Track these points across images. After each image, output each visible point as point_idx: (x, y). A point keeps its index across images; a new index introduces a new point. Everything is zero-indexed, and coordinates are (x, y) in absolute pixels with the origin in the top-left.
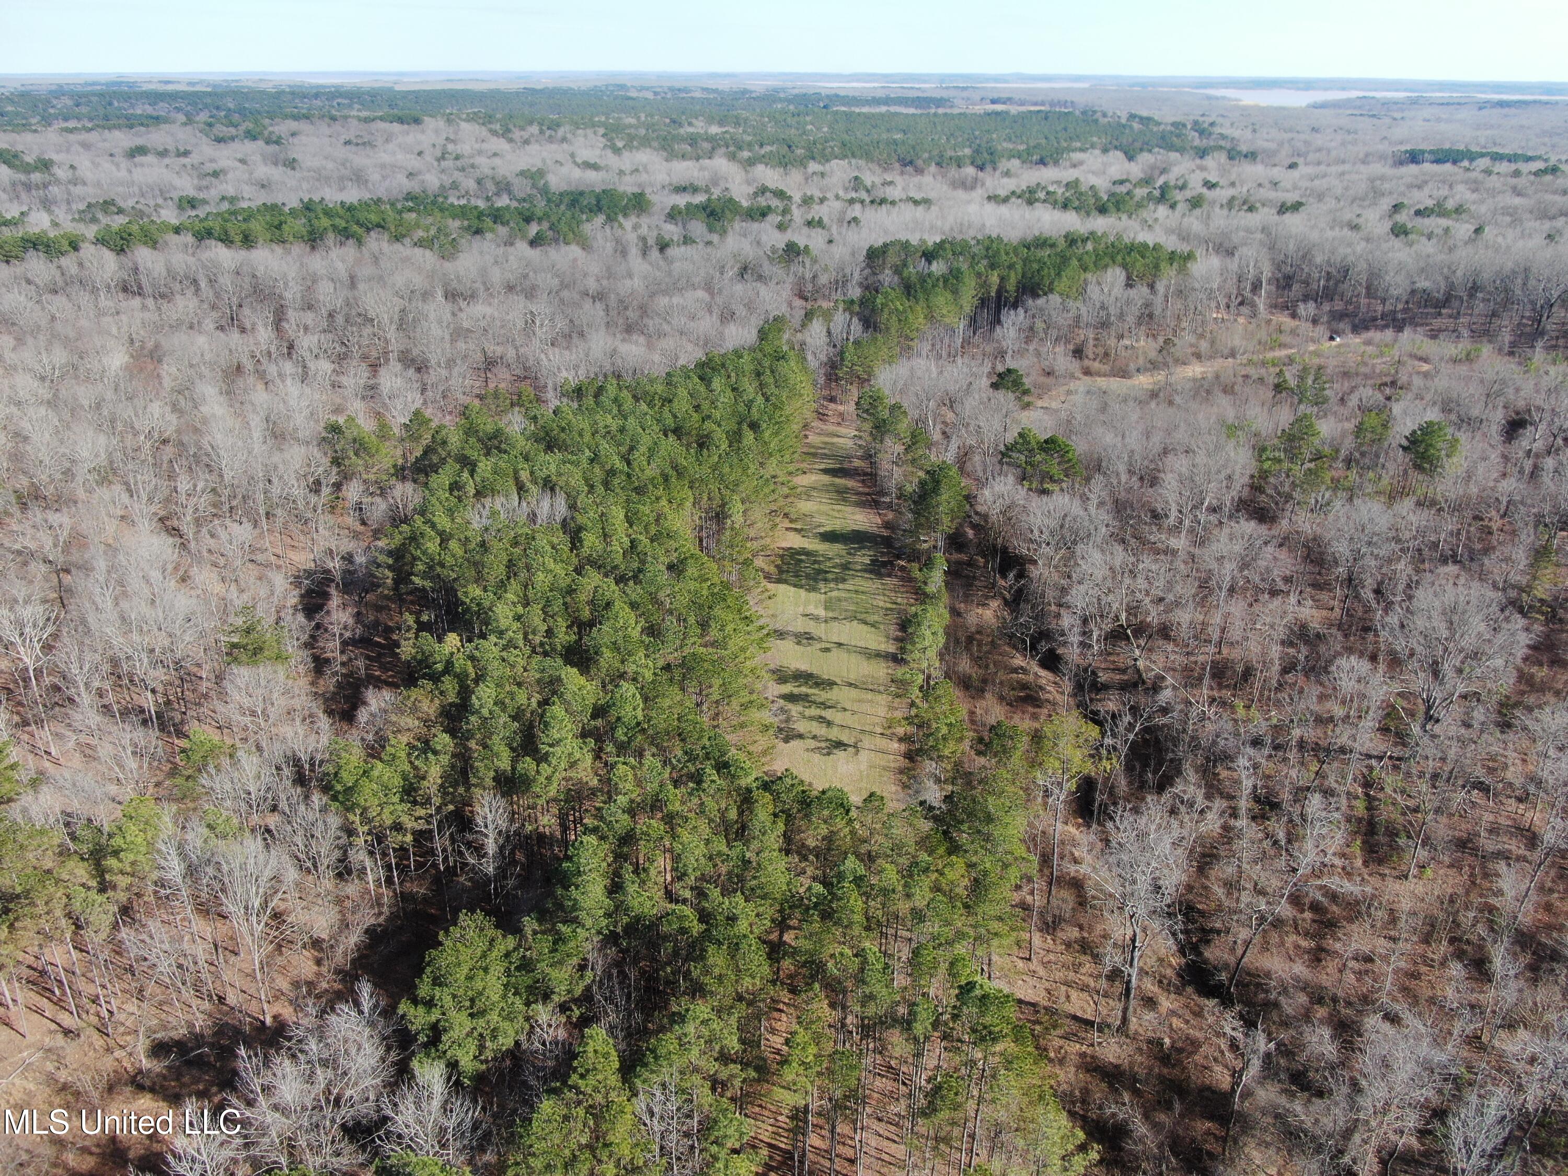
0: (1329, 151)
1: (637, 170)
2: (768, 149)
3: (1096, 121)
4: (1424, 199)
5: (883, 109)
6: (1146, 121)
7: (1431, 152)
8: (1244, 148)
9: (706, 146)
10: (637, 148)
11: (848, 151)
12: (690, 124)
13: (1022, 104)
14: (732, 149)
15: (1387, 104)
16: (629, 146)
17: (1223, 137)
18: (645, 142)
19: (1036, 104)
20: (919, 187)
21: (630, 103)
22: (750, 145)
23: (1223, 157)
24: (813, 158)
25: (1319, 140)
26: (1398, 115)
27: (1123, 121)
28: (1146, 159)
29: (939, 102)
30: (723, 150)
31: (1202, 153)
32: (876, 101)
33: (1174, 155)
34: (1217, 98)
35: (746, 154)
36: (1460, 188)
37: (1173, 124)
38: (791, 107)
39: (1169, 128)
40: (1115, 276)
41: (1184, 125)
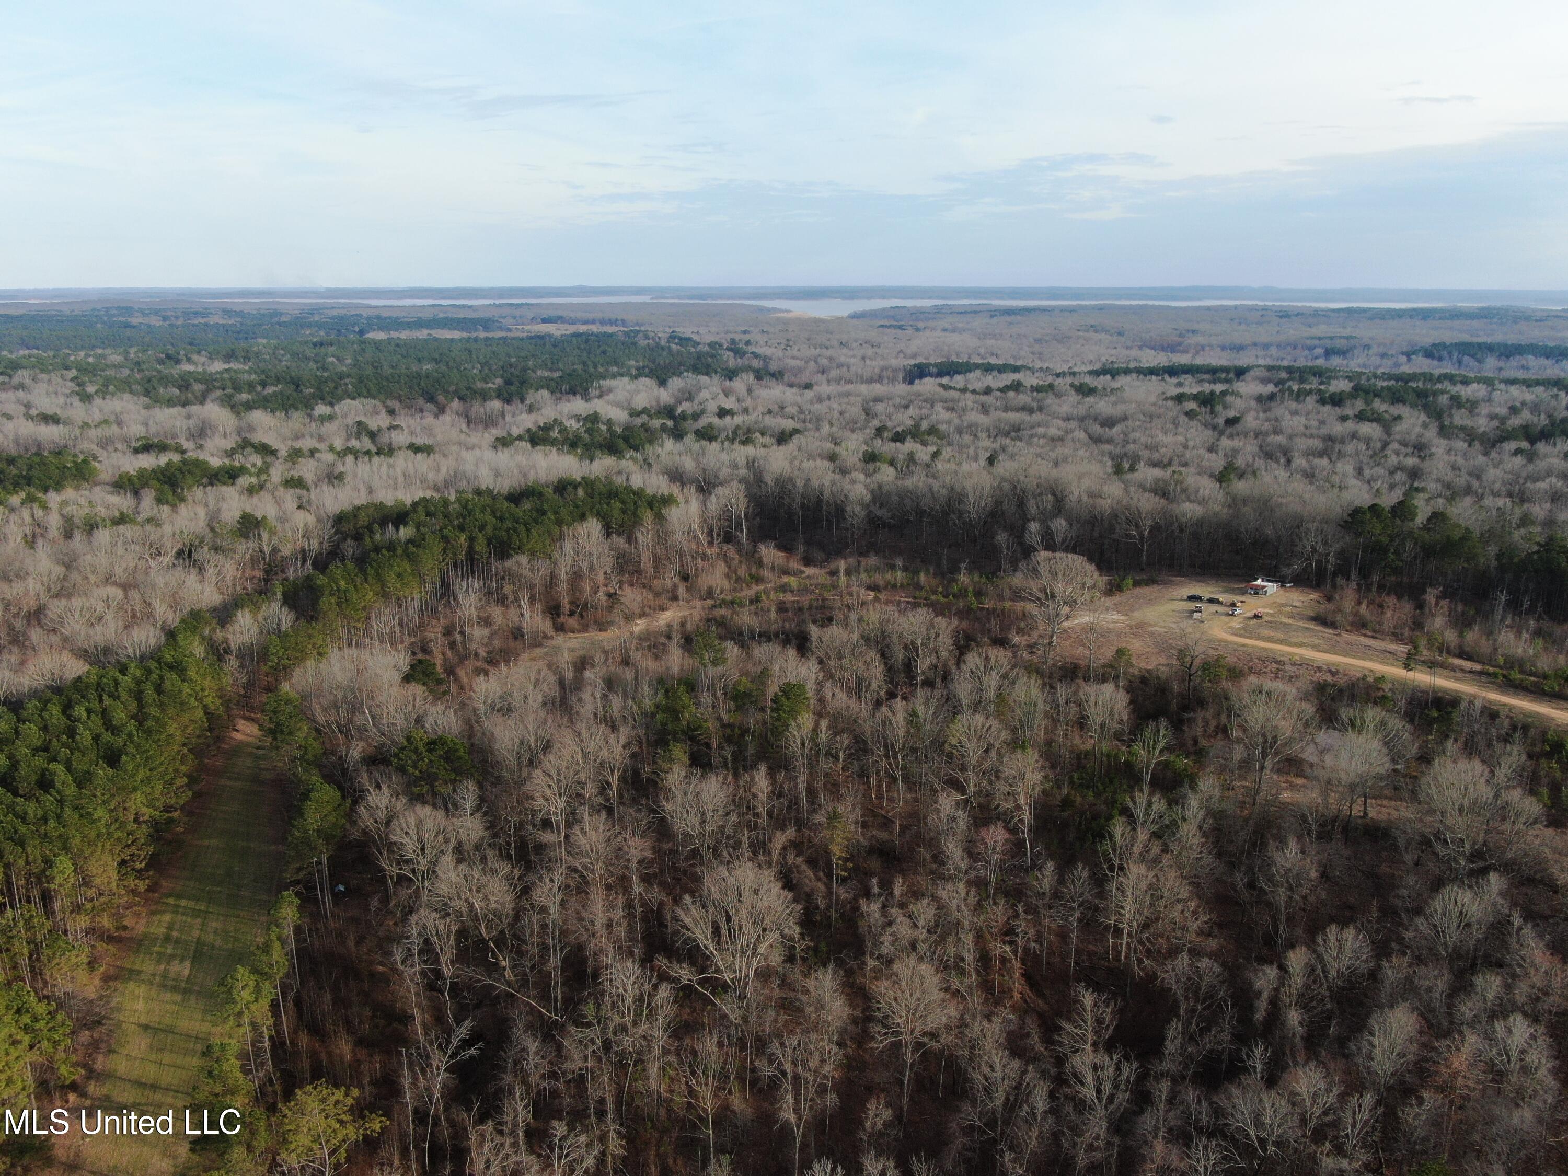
0: (848, 367)
1: (106, 422)
2: (270, 390)
3: (634, 344)
4: (903, 420)
5: (423, 334)
6: (684, 341)
7: (936, 365)
8: (773, 367)
9: (198, 387)
10: (113, 394)
11: (362, 389)
12: (189, 360)
13: (572, 322)
14: (229, 391)
15: (918, 314)
16: (103, 393)
17: (756, 356)
18: (126, 386)
19: (586, 322)
20: (429, 431)
21: (128, 332)
22: (251, 386)
23: (751, 378)
24: (322, 399)
25: (843, 355)
26: (921, 325)
27: (663, 343)
28: (676, 383)
29: (486, 324)
30: (219, 393)
31: (731, 374)
32: (420, 324)
33: (704, 379)
34: (769, 310)
35: (244, 396)
36: (939, 407)
37: (709, 345)
38: (322, 333)
39: (707, 348)
40: (593, 527)
41: (721, 345)
